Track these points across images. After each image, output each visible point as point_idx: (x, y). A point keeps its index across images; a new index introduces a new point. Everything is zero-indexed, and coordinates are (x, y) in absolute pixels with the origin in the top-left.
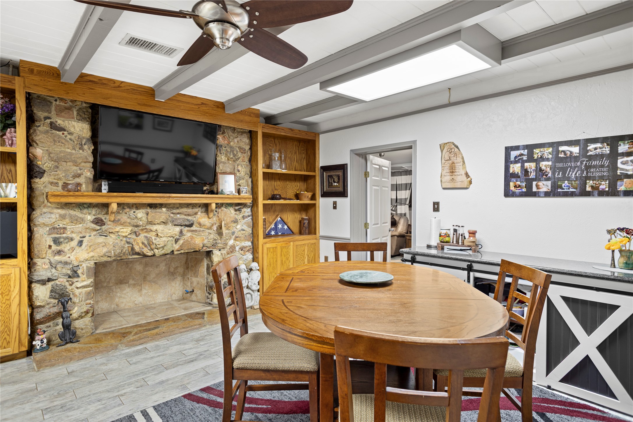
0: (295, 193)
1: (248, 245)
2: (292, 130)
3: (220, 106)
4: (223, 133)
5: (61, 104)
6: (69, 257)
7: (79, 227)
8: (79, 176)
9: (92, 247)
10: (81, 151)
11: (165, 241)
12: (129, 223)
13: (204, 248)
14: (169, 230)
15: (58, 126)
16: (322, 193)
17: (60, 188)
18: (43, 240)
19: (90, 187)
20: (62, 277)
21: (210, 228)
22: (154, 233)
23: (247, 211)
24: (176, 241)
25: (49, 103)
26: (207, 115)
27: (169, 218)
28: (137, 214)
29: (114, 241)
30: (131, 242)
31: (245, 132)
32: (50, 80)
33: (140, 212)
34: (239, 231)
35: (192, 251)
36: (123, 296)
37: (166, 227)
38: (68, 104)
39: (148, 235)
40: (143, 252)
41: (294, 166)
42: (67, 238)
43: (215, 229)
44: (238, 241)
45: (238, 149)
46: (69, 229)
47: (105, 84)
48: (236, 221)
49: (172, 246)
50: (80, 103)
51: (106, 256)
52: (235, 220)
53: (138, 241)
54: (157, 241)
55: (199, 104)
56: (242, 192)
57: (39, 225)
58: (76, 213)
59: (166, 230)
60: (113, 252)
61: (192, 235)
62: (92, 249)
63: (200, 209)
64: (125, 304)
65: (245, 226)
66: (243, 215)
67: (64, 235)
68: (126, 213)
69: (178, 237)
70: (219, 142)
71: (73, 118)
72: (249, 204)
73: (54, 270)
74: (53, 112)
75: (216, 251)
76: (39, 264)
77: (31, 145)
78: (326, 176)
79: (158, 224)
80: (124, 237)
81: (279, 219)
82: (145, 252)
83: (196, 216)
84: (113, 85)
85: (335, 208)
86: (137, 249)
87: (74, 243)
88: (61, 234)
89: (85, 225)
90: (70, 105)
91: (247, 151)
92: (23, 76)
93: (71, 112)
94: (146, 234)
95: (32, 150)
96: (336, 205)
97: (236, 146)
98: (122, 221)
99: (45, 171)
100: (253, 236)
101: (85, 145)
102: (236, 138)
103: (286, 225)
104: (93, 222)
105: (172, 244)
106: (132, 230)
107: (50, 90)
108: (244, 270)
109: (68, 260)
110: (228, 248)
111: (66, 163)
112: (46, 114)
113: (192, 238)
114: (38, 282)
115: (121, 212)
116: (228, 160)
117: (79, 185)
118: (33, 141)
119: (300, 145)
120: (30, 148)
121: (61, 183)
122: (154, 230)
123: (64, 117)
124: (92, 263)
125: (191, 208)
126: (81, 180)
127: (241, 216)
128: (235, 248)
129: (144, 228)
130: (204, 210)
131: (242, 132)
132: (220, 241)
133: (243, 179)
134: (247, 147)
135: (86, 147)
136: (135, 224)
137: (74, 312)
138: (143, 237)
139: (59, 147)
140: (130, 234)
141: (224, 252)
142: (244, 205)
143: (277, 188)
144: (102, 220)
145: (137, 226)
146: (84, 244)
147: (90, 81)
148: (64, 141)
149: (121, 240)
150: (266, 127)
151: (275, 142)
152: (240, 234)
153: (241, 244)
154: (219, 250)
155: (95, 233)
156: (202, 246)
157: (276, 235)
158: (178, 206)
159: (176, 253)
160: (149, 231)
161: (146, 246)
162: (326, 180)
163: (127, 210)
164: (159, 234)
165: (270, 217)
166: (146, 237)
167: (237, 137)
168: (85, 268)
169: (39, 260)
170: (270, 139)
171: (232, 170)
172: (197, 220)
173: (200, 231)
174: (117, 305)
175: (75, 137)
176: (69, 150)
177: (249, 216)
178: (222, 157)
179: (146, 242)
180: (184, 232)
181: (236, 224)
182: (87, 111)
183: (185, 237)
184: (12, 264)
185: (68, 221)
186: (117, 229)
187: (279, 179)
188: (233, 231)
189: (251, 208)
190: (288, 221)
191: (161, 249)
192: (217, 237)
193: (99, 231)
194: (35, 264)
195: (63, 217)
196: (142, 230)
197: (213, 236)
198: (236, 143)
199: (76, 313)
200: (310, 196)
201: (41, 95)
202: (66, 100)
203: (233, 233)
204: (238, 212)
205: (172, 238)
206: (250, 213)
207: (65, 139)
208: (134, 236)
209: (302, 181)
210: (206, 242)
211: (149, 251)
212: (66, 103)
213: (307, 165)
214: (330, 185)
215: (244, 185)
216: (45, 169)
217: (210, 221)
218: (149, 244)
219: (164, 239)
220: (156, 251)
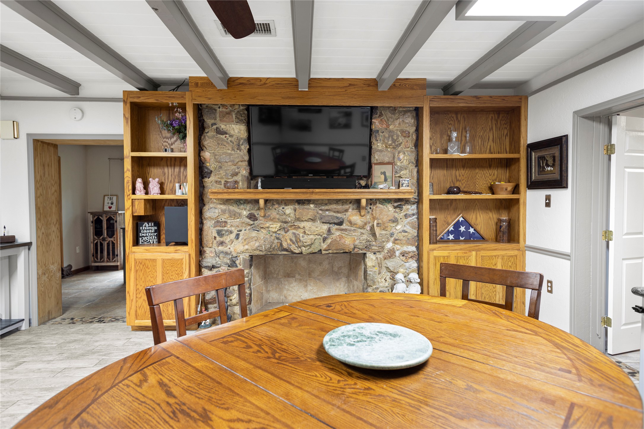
0: (489, 185)
1: (411, 250)
2: (477, 97)
3: (372, 84)
4: (380, 116)
5: (223, 110)
6: (230, 248)
7: (236, 222)
8: (236, 174)
9: (247, 240)
10: (238, 151)
11: (312, 239)
12: (278, 219)
13: (356, 250)
14: (317, 227)
15: (221, 130)
16: (529, 183)
17: (223, 186)
18: (210, 231)
19: (246, 185)
20: (224, 265)
21: (363, 227)
22: (302, 231)
23: (412, 209)
24: (324, 240)
25: (214, 111)
26: (356, 97)
27: (317, 215)
28: (285, 210)
29: (265, 236)
30: (280, 238)
31: (409, 111)
32: (209, 89)
33: (289, 208)
34: (400, 232)
35: (342, 251)
36: (290, 289)
37: (314, 224)
38: (228, 109)
39: (297, 232)
40: (290, 249)
41: (489, 147)
42: (227, 231)
43: (369, 228)
44: (397, 244)
45: (399, 133)
46: (229, 223)
47: (253, 84)
48: (395, 221)
49: (320, 245)
50: (238, 106)
51: (258, 250)
52: (394, 219)
53: (286, 238)
54: (304, 238)
55: (346, 87)
56: (402, 184)
57: (207, 218)
58: (234, 208)
59: (314, 228)
60: (263, 246)
61: (342, 234)
62: (246, 242)
63: (351, 205)
64: (293, 298)
65: (408, 227)
66: (405, 213)
67: (225, 228)
68: (276, 209)
69: (326, 236)
70: (375, 127)
71: (233, 121)
72: (412, 200)
73: (217, 259)
74: (218, 119)
75: (370, 255)
76: (207, 252)
77: (202, 150)
78: (535, 158)
79: (305, 221)
80: (273, 232)
81: (461, 219)
82: (292, 249)
83: (347, 213)
84: (259, 83)
85: (548, 205)
86: (285, 245)
87: (233, 236)
88: (223, 227)
89: (241, 219)
90: (230, 110)
91: (412, 134)
92: (191, 91)
93: (230, 117)
94: (294, 231)
95: (202, 154)
96: (549, 200)
97: (397, 130)
98: (272, 216)
99: (211, 171)
100: (418, 240)
101: (242, 145)
102: (397, 119)
103: (472, 227)
104: (247, 217)
105: (320, 243)
106: (280, 226)
107: (210, 99)
108: (401, 281)
109: (229, 252)
110: (386, 251)
111: (226, 163)
112: (213, 121)
113: (341, 237)
114: (206, 267)
115: (271, 208)
116: (386, 147)
117: (236, 182)
118: (204, 146)
119: (498, 117)
120: (202, 152)
121: (223, 182)
122: (302, 227)
123: (226, 122)
124: (247, 255)
125: (341, 204)
126: (238, 178)
127: (403, 214)
128: (395, 252)
129: (292, 224)
130: (355, 206)
131: (405, 111)
132: (374, 243)
133: (406, 169)
134: (412, 130)
135: (243, 147)
136: (284, 220)
137: (233, 298)
138: (291, 234)
139: (222, 149)
140: (280, 230)
141: (380, 256)
142: (407, 201)
143: (460, 179)
144: (255, 216)
145: (286, 222)
146: (241, 237)
147: (241, 84)
148: (225, 144)
149: (271, 235)
150: (435, 100)
151: (457, 118)
152: (401, 236)
153: (402, 248)
154: (374, 254)
155: (249, 227)
156: (352, 247)
157: (456, 240)
158: (327, 202)
159: (323, 252)
160: (297, 228)
161: (294, 243)
162: (535, 163)
163: (276, 206)
164: (306, 232)
165: (449, 217)
166: (294, 234)
167: (399, 118)
168: (242, 260)
169: (207, 248)
170: (450, 115)
171: (391, 159)
172: (348, 218)
173: (350, 230)
174: (285, 297)
175: (235, 139)
176: (229, 152)
177: (413, 215)
178: (379, 144)
179: (294, 239)
180: (333, 231)
181: (395, 224)
182: (244, 114)
183: (333, 236)
184: (185, 250)
185: (228, 216)
186: (267, 225)
187: (463, 167)
188: (391, 232)
189: (418, 205)
190: (478, 222)
191: (308, 247)
192: (371, 238)
193: (253, 226)
194: (205, 252)
195: (224, 212)
196: (291, 226)
197: (366, 236)
198: (397, 125)
199: (235, 299)
200: (509, 188)
201: (209, 104)
202: (227, 106)
203: (392, 235)
204: (398, 210)
205: (319, 237)
206: (415, 211)
207: (226, 142)
208: (282, 232)
209: (502, 167)
210: (357, 242)
211: (296, 248)
212: (226, 109)
213: (511, 144)
214: (541, 170)
215: (408, 176)
216: (212, 169)
217: (364, 219)
218: (297, 240)
219: (312, 237)
220: (303, 248)
